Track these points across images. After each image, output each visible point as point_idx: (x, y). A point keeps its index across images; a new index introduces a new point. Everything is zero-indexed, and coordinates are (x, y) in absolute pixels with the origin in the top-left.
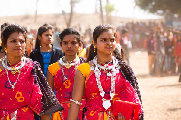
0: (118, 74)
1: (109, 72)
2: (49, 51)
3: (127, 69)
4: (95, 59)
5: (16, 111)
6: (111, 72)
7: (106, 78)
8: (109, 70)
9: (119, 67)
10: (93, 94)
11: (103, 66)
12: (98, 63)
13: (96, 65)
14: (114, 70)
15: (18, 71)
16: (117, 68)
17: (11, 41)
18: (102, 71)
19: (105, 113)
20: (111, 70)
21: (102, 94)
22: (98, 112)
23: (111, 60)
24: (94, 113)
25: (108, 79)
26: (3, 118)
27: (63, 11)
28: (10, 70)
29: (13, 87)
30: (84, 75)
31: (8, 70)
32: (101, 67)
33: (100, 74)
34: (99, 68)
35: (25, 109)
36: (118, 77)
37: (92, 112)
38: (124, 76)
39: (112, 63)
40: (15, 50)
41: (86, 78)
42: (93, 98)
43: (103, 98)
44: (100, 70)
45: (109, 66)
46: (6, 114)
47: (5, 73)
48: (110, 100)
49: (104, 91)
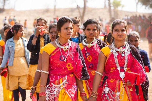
0: (129, 54)
1: (123, 53)
2: (76, 37)
3: (135, 51)
4: (113, 44)
5: (66, 76)
6: (124, 53)
7: (121, 58)
8: (123, 51)
9: (130, 50)
10: (112, 68)
11: (119, 49)
12: (115, 47)
13: (114, 48)
14: (126, 51)
15: (68, 49)
16: (128, 50)
17: (65, 29)
18: (118, 52)
19: (121, 81)
20: (124, 51)
21: (119, 68)
22: (116, 80)
23: (124, 44)
24: (114, 80)
25: (122, 58)
26: (58, 80)
27: (78, 6)
28: (63, 48)
29: (65, 60)
30: (105, 55)
31: (61, 48)
32: (118, 50)
33: (117, 54)
34: (116, 50)
35: (71, 75)
36: (129, 56)
37: (111, 80)
38: (133, 56)
39: (125, 46)
40: (67, 35)
41: (106, 57)
42: (112, 72)
43: (120, 71)
44: (116, 52)
45: (123, 49)
46: (60, 77)
47: (59, 50)
48: (124, 73)
49: (120, 66)
